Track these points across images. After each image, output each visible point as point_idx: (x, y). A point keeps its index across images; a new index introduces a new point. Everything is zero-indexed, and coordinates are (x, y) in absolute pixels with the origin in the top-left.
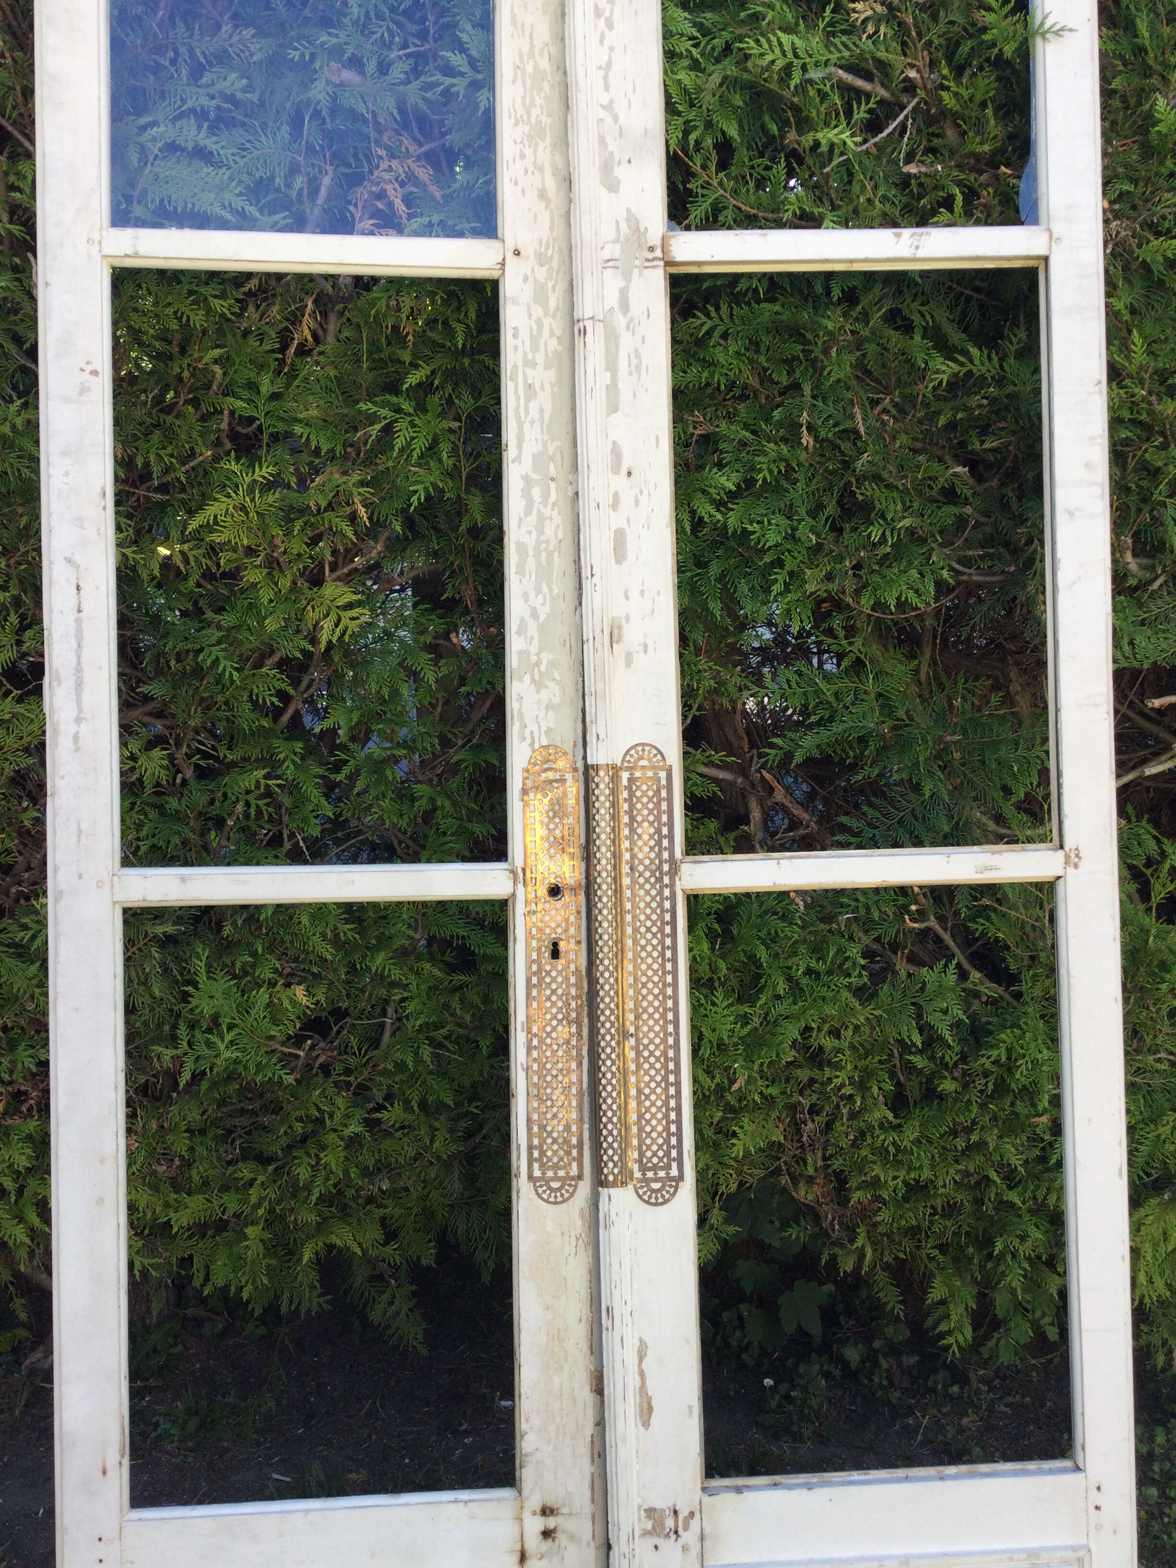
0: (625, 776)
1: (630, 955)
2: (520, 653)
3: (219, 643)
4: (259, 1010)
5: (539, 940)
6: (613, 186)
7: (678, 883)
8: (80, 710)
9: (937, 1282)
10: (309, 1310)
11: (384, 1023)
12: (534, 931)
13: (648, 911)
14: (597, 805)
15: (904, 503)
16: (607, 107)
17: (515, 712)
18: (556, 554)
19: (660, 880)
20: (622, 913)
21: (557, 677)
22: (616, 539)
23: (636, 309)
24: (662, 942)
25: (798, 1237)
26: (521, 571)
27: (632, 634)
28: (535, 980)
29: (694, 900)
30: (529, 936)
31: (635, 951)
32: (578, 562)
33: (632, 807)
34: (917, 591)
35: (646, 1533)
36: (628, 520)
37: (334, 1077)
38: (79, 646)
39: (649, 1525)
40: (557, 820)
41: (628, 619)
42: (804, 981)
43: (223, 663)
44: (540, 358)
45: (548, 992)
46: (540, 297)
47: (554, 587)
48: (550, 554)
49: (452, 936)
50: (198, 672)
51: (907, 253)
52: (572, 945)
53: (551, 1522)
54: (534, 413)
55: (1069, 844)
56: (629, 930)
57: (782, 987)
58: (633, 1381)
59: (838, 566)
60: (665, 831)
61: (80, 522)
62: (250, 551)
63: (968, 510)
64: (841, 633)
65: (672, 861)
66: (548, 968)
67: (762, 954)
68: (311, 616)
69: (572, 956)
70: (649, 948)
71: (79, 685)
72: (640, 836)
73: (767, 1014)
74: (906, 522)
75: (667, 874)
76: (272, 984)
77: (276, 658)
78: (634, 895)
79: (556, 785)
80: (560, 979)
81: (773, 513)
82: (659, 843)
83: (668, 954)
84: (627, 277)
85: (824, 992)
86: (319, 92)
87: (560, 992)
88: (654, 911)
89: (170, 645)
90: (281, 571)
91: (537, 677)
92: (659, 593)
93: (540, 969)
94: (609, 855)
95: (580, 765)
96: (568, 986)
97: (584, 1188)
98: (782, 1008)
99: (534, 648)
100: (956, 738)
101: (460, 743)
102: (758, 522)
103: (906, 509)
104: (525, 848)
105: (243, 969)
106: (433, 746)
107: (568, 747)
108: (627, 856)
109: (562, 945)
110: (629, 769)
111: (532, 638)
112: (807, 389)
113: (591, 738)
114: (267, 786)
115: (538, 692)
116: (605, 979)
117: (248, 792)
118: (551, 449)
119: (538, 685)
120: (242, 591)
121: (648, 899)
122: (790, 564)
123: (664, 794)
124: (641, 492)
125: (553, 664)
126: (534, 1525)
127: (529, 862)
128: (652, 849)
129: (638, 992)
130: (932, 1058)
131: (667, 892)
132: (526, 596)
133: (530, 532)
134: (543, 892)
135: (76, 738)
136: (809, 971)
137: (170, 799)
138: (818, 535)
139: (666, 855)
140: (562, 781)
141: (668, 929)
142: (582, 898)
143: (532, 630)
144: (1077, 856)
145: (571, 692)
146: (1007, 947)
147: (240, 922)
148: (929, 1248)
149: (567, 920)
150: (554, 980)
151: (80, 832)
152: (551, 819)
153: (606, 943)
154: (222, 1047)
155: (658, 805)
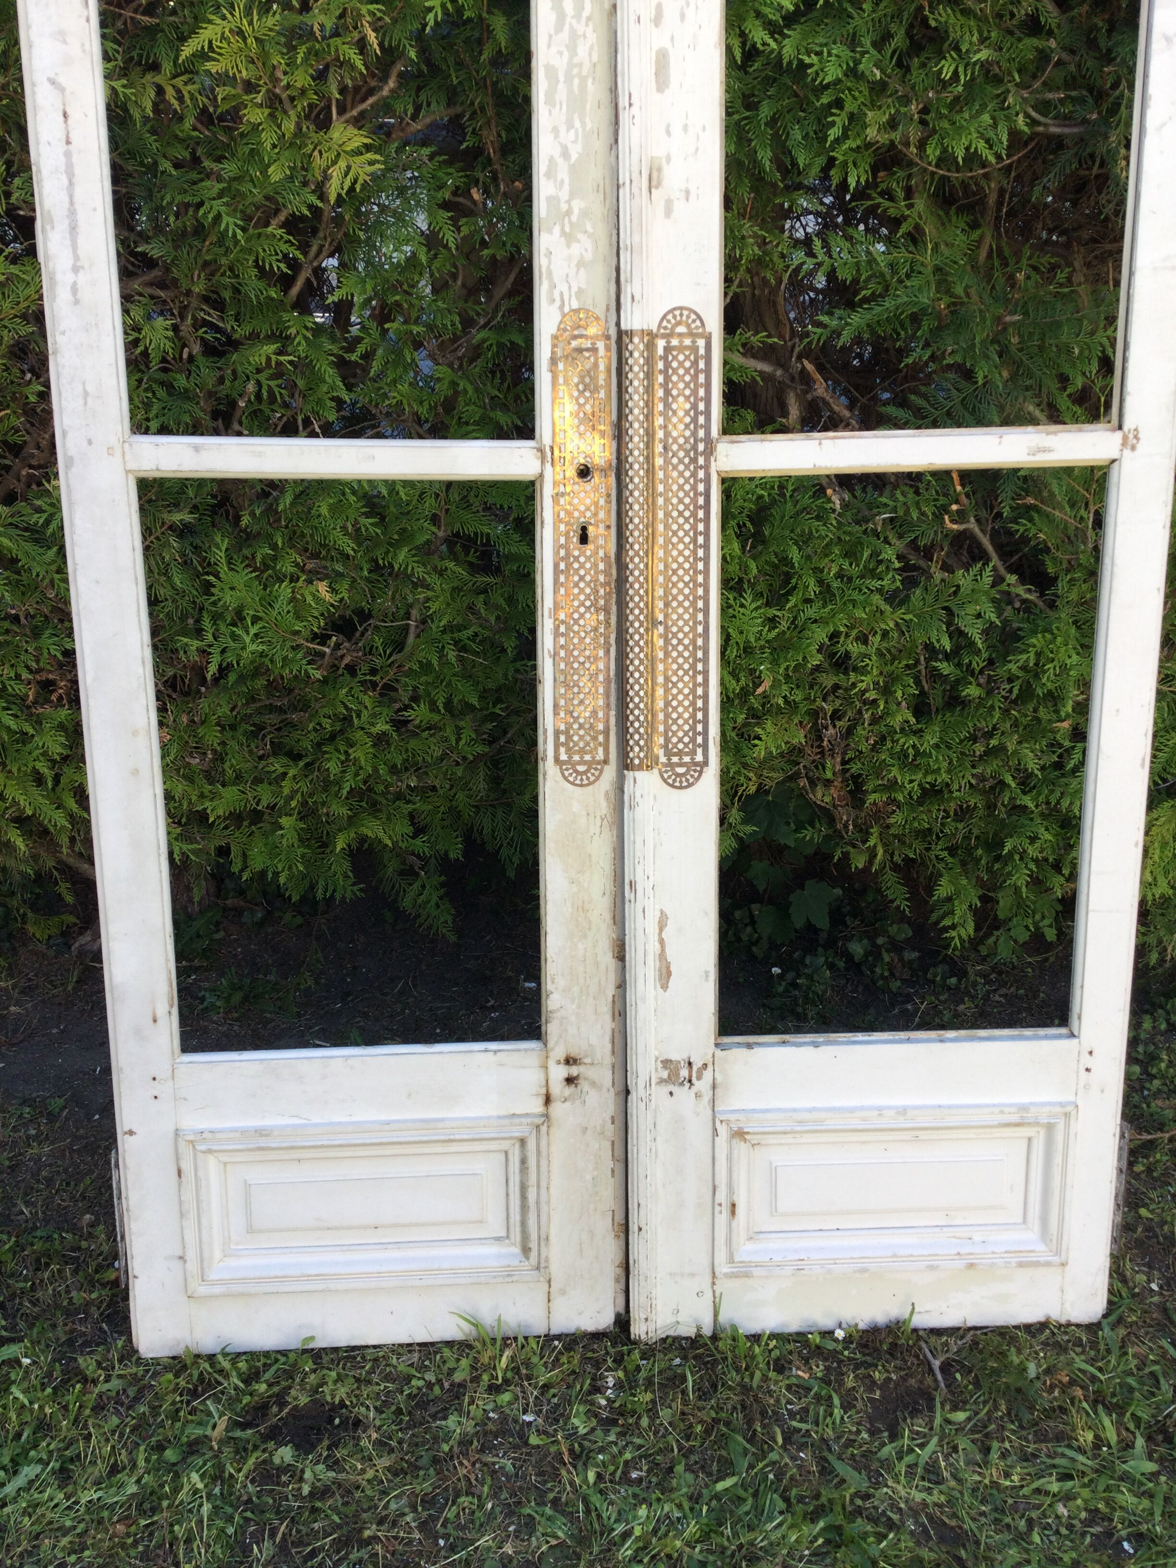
0: (661, 344)
1: (661, 541)
2: (550, 199)
3: (220, 196)
4: (282, 604)
5: (567, 524)
7: (713, 464)
8: (76, 258)
9: (943, 881)
10: (344, 897)
11: (408, 625)
12: (562, 515)
13: (681, 494)
14: (630, 376)
15: (980, 33)
17: (544, 270)
18: (590, 81)
19: (694, 460)
20: (654, 495)
21: (589, 229)
22: (658, 61)
24: (694, 527)
25: (812, 838)
26: (550, 101)
27: (673, 178)
28: (562, 566)
29: (729, 484)
30: (557, 520)
31: (665, 536)
32: (614, 90)
33: (667, 379)
34: (987, 141)
35: (661, 1081)
36: (672, 39)
37: (360, 677)
38: (71, 183)
39: (665, 1074)
40: (587, 394)
41: (668, 159)
42: (835, 584)
43: (226, 219)
45: (576, 578)
47: (587, 120)
48: (583, 80)
49: (476, 534)
50: (200, 231)
52: (602, 530)
53: (574, 1071)
55: (1128, 424)
56: (661, 514)
57: (813, 588)
58: (654, 947)
59: (903, 110)
60: (701, 406)
61: (61, 36)
62: (250, 87)
63: (1053, 43)
64: (900, 194)
65: (708, 440)
66: (576, 553)
67: (794, 554)
68: (318, 162)
69: (601, 542)
70: (681, 533)
71: (73, 229)
72: (675, 413)
73: (795, 618)
74: (983, 55)
75: (702, 454)
76: (294, 579)
77: (282, 217)
78: (667, 476)
79: (587, 354)
80: (588, 565)
81: (835, 43)
82: (695, 420)
83: (701, 540)
85: (855, 595)
87: (588, 578)
88: (687, 494)
89: (168, 198)
90: (285, 112)
91: (567, 229)
92: (704, 129)
93: (568, 554)
94: (641, 431)
95: (613, 332)
96: (597, 572)
97: (610, 772)
98: (811, 612)
99: (564, 195)
100: (1017, 318)
101: (482, 321)
102: (817, 54)
103: (983, 40)
104: (554, 424)
105: (263, 563)
106: (453, 325)
107: (600, 311)
108: (660, 434)
109: (591, 530)
110: (664, 336)
111: (562, 182)
113: (625, 300)
114: (279, 364)
115: (568, 246)
116: (635, 564)
117: (259, 371)
119: (569, 238)
120: (242, 135)
121: (681, 481)
122: (850, 106)
123: (702, 365)
124: (688, 4)
125: (585, 213)
126: (559, 1073)
127: (557, 439)
128: (687, 426)
129: (668, 579)
130: (959, 665)
131: (701, 474)
132: (555, 130)
133: (561, 53)
134: (571, 472)
135: (74, 289)
136: (840, 575)
137: (178, 376)
138: (883, 72)
139: (701, 433)
140: (594, 350)
141: (701, 514)
142: (612, 480)
143: (563, 173)
144: (1136, 437)
145: (605, 247)
146: (1047, 550)
147: (258, 512)
148: (938, 850)
149: (596, 504)
150: (582, 566)
151: (86, 394)
152: (581, 393)
153: (637, 527)
154: (247, 639)
155: (695, 377)
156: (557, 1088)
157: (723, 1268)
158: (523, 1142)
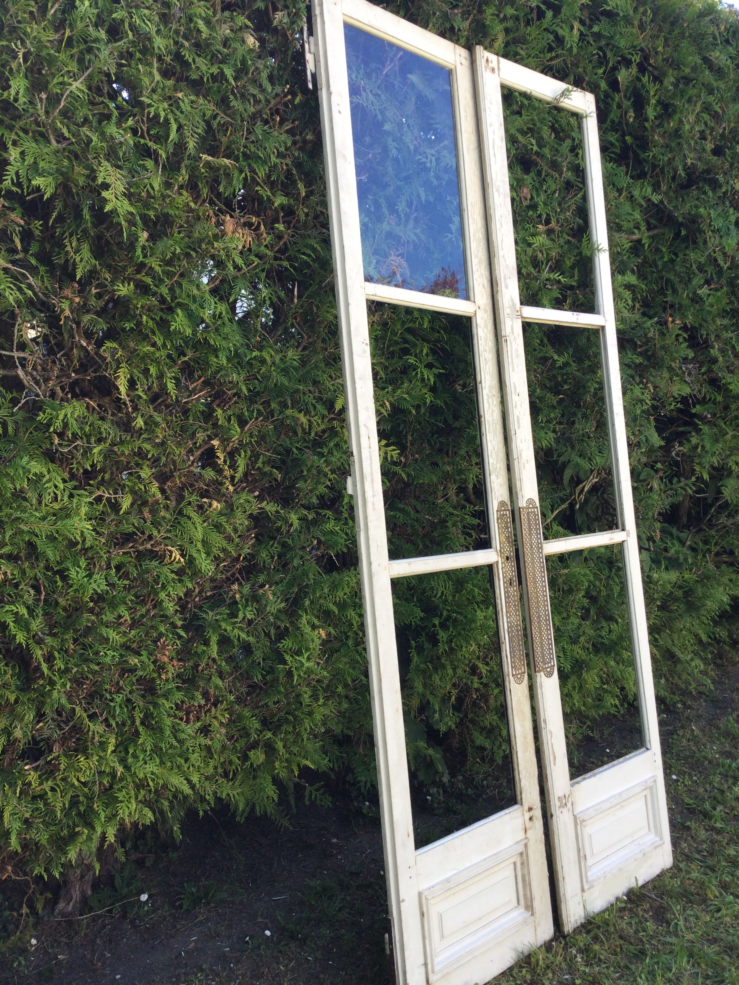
2: (493, 464)
6: (507, 287)
7: (543, 551)
8: (374, 491)
12: (505, 575)
14: (524, 523)
16: (503, 256)
17: (492, 488)
19: (539, 551)
23: (516, 334)
24: (542, 575)
26: (489, 432)
27: (524, 456)
28: (507, 595)
30: (504, 578)
31: (535, 579)
33: (529, 523)
36: (519, 413)
39: (560, 804)
44: (488, 349)
45: (510, 599)
46: (486, 326)
47: (498, 438)
51: (576, 321)
53: (531, 813)
54: (488, 370)
55: (627, 528)
58: (551, 748)
60: (538, 531)
61: (367, 409)
65: (541, 543)
66: (509, 589)
69: (515, 584)
71: (372, 480)
72: (532, 534)
75: (540, 548)
78: (533, 557)
82: (537, 536)
83: (544, 579)
84: (513, 322)
87: (513, 599)
91: (497, 474)
95: (511, 508)
96: (515, 596)
97: (526, 676)
104: (496, 541)
107: (506, 501)
108: (529, 542)
109: (512, 580)
110: (527, 508)
111: (494, 458)
113: (520, 497)
115: (498, 480)
118: (493, 383)
123: (537, 517)
124: (522, 402)
125: (500, 468)
126: (527, 815)
127: (501, 547)
128: (536, 539)
129: (537, 595)
131: (541, 555)
132: (491, 441)
133: (490, 416)
134: (505, 559)
135: (373, 504)
139: (539, 541)
140: (506, 514)
141: (542, 570)
142: (515, 560)
144: (629, 533)
145: (505, 479)
149: (512, 570)
150: (511, 594)
151: (378, 546)
152: (505, 530)
154: (304, 661)
155: (536, 522)
156: (528, 824)
157: (586, 887)
158: (522, 854)
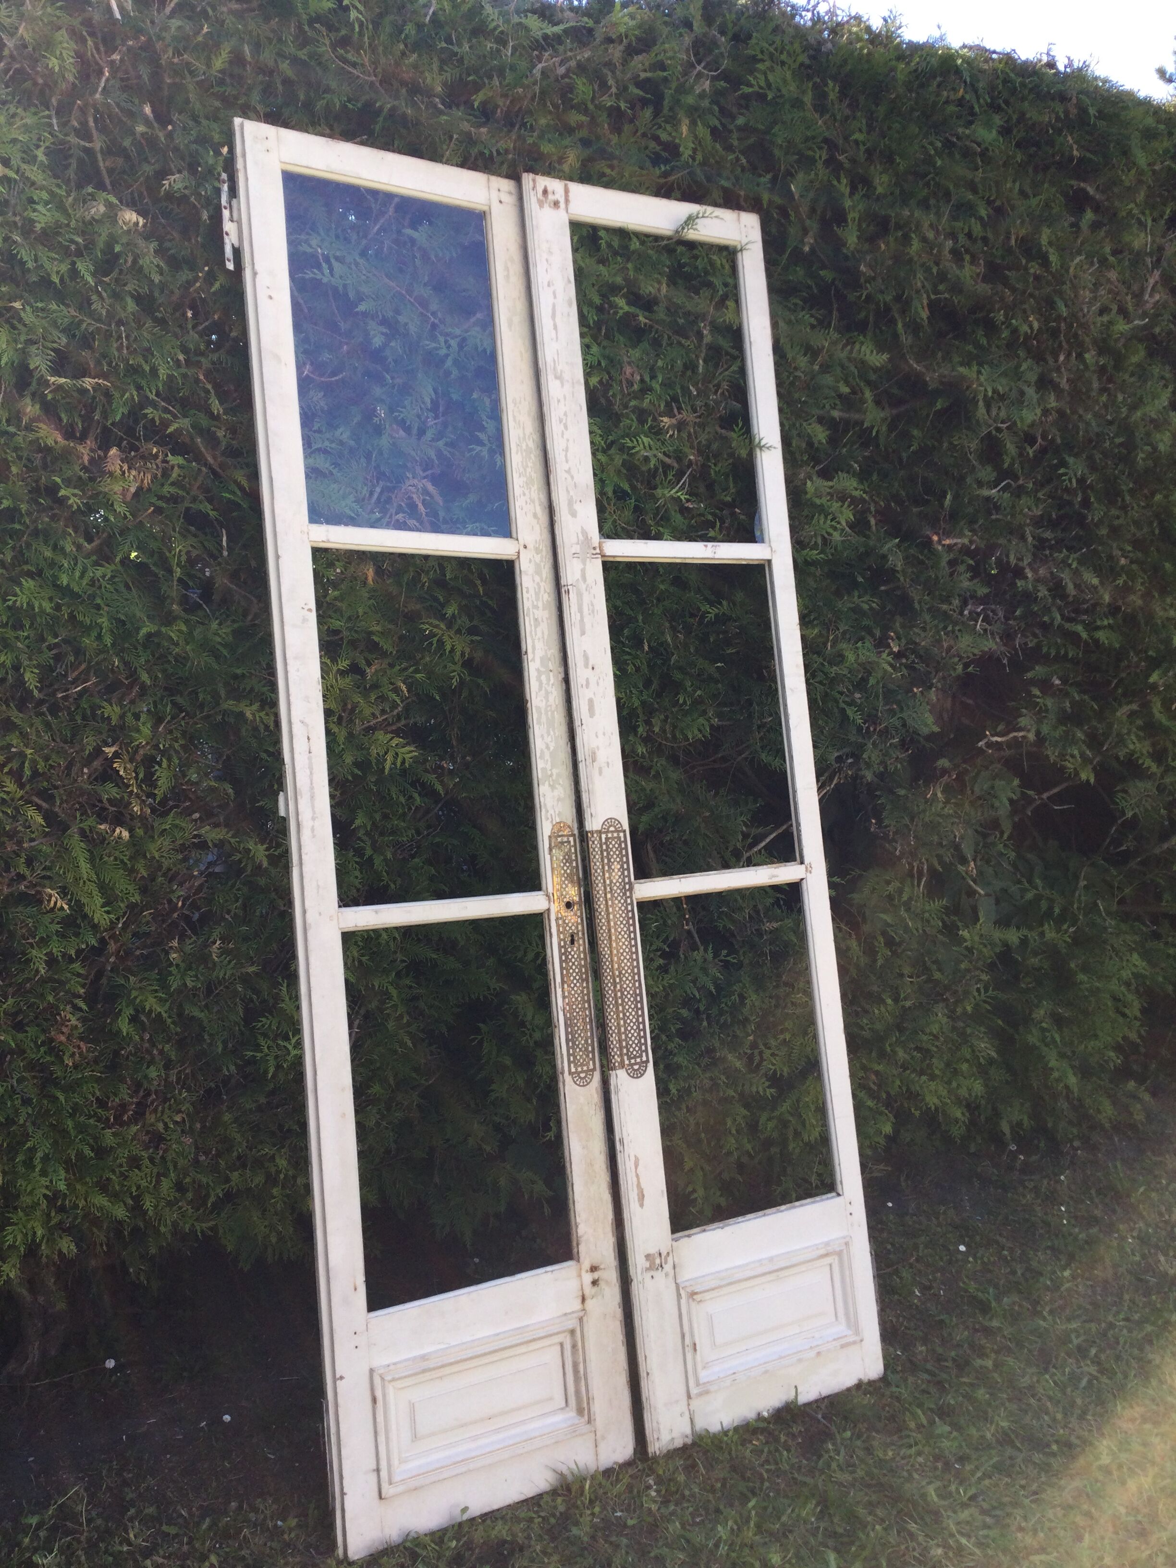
0: (603, 836)
1: (614, 938)
2: (544, 769)
5: (564, 934)
6: (574, 514)
7: (633, 895)
12: (560, 929)
13: (620, 913)
14: (594, 853)
16: (568, 471)
18: (556, 713)
20: (609, 914)
21: (561, 783)
22: (589, 703)
23: (590, 580)
24: (629, 929)
26: (539, 723)
27: (602, 756)
28: (562, 958)
29: (642, 905)
30: (558, 932)
31: (616, 935)
33: (609, 854)
35: (647, 1269)
38: (311, 773)
39: (648, 1265)
40: (568, 864)
41: (598, 748)
44: (540, 604)
45: (571, 964)
46: (538, 572)
47: (558, 731)
48: (553, 713)
51: (710, 555)
52: (581, 935)
53: (596, 1275)
54: (539, 634)
55: (807, 860)
56: (612, 924)
58: (634, 1180)
60: (625, 866)
61: (307, 699)
65: (630, 883)
66: (570, 950)
69: (581, 942)
70: (623, 933)
71: (312, 797)
72: (613, 870)
75: (628, 890)
78: (614, 904)
79: (564, 845)
80: (576, 956)
82: (622, 873)
83: (632, 935)
84: (584, 563)
86: (384, 442)
87: (576, 963)
88: (623, 912)
91: (551, 783)
92: (613, 734)
93: (566, 951)
94: (600, 882)
95: (577, 832)
96: (581, 959)
97: (597, 1076)
99: (549, 767)
104: (552, 881)
107: (571, 823)
108: (608, 882)
109: (576, 936)
110: (605, 832)
111: (547, 761)
112: (640, 618)
113: (587, 816)
115: (553, 791)
116: (605, 951)
118: (549, 653)
119: (553, 787)
121: (620, 906)
123: (623, 846)
124: (600, 678)
125: (558, 775)
126: (588, 1278)
127: (555, 889)
128: (620, 877)
133: (541, 701)
134: (563, 906)
135: (313, 830)
140: (568, 842)
142: (585, 907)
143: (547, 756)
144: (809, 866)
145: (570, 791)
149: (577, 921)
150: (573, 956)
152: (565, 864)
153: (604, 931)
155: (620, 852)
156: (589, 1290)
157: (694, 1391)
158: (572, 1332)
